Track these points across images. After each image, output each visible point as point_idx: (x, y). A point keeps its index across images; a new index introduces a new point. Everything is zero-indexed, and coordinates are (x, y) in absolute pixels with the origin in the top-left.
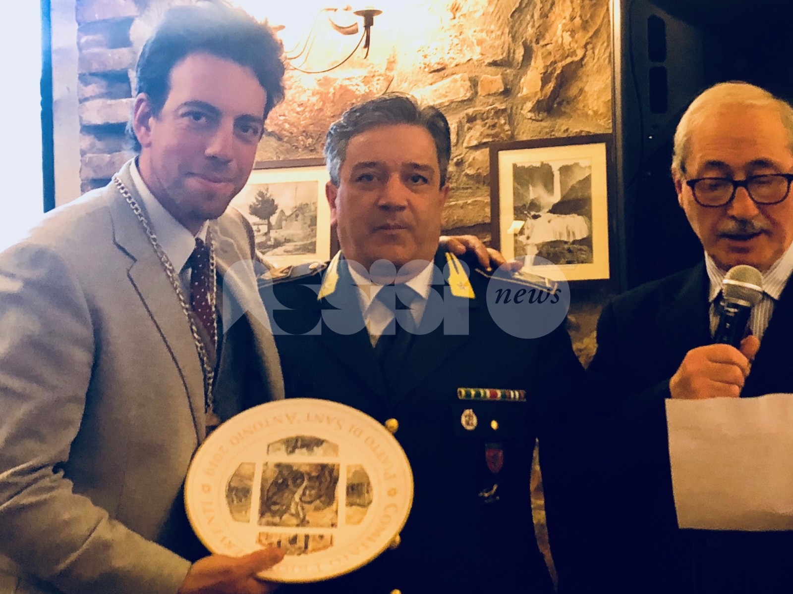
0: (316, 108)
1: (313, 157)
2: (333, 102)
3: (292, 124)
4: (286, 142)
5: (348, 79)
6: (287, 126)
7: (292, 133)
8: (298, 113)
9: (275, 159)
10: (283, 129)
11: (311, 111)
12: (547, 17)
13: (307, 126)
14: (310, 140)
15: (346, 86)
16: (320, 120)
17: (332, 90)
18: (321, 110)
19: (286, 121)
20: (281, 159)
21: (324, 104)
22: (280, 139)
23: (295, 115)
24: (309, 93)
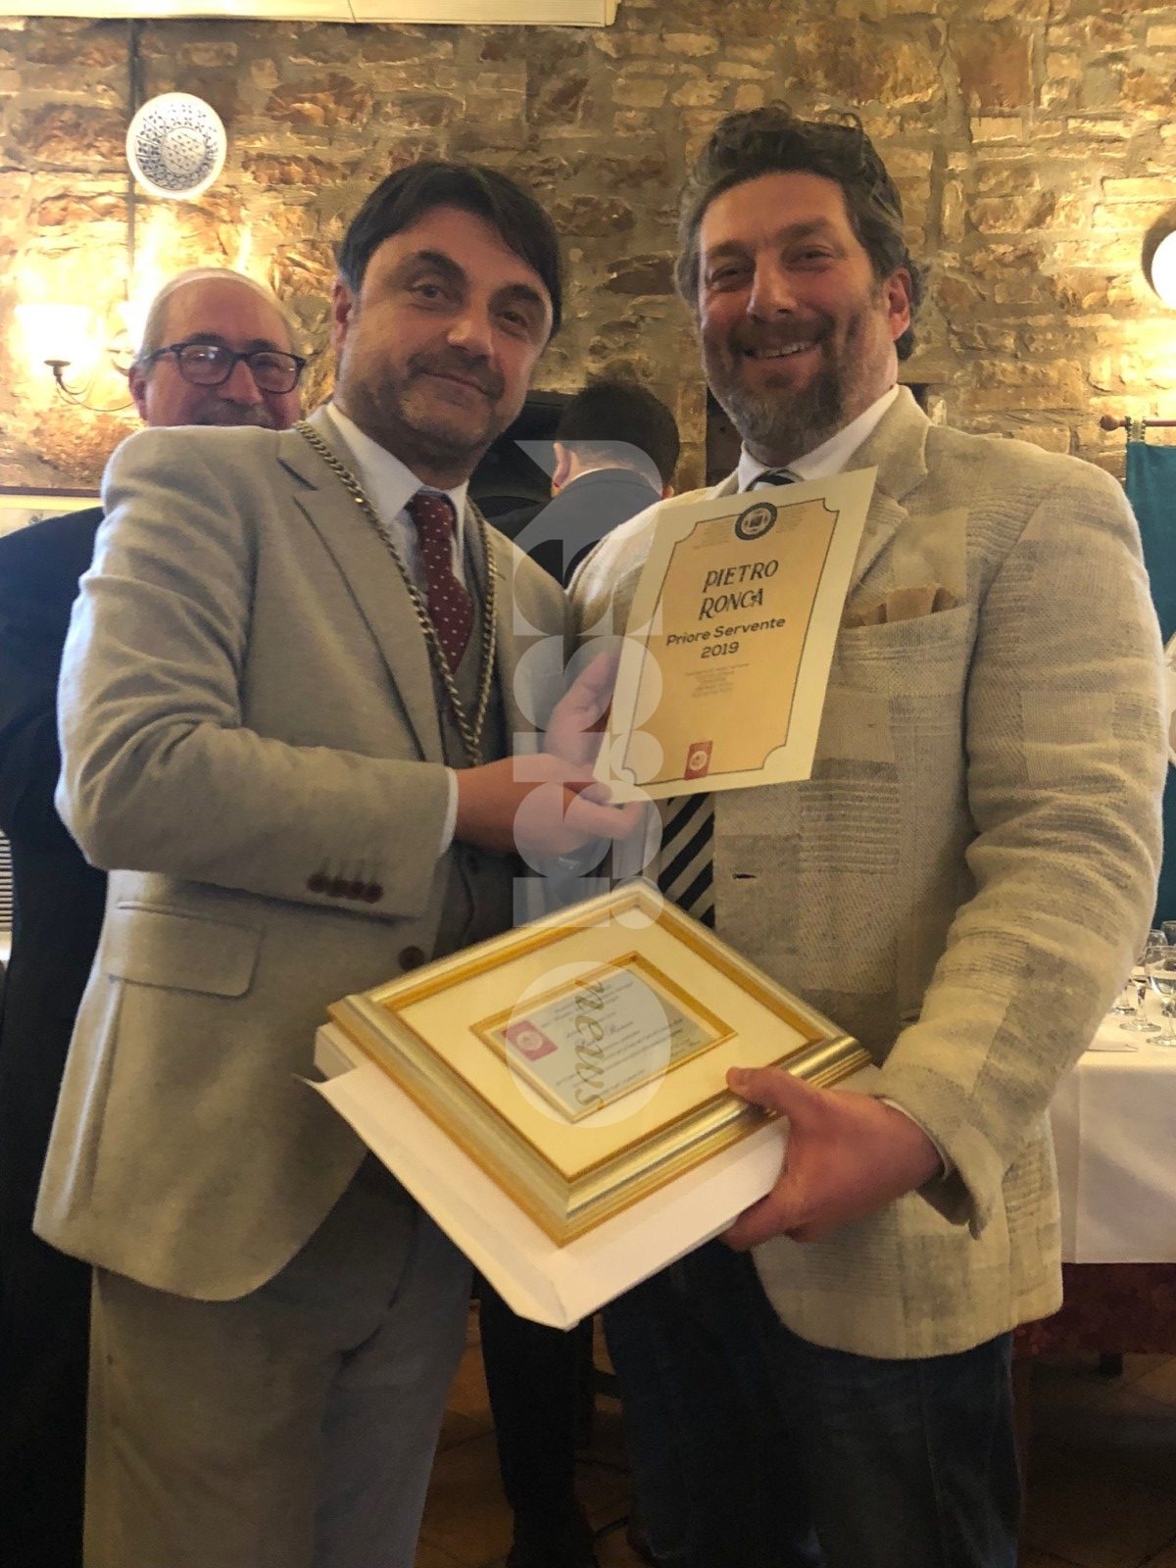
0: (94, 442)
1: (89, 488)
2: (112, 438)
3: (68, 455)
4: (63, 471)
5: (128, 418)
6: (63, 456)
7: (68, 463)
8: (75, 444)
9: (50, 487)
10: (59, 459)
11: (90, 444)
12: (320, 385)
13: (84, 458)
14: (87, 472)
15: (125, 425)
16: (97, 454)
17: (111, 427)
18: (98, 445)
19: (63, 451)
20: (56, 487)
21: (103, 438)
22: (56, 467)
23: (72, 446)
24: (88, 427)
